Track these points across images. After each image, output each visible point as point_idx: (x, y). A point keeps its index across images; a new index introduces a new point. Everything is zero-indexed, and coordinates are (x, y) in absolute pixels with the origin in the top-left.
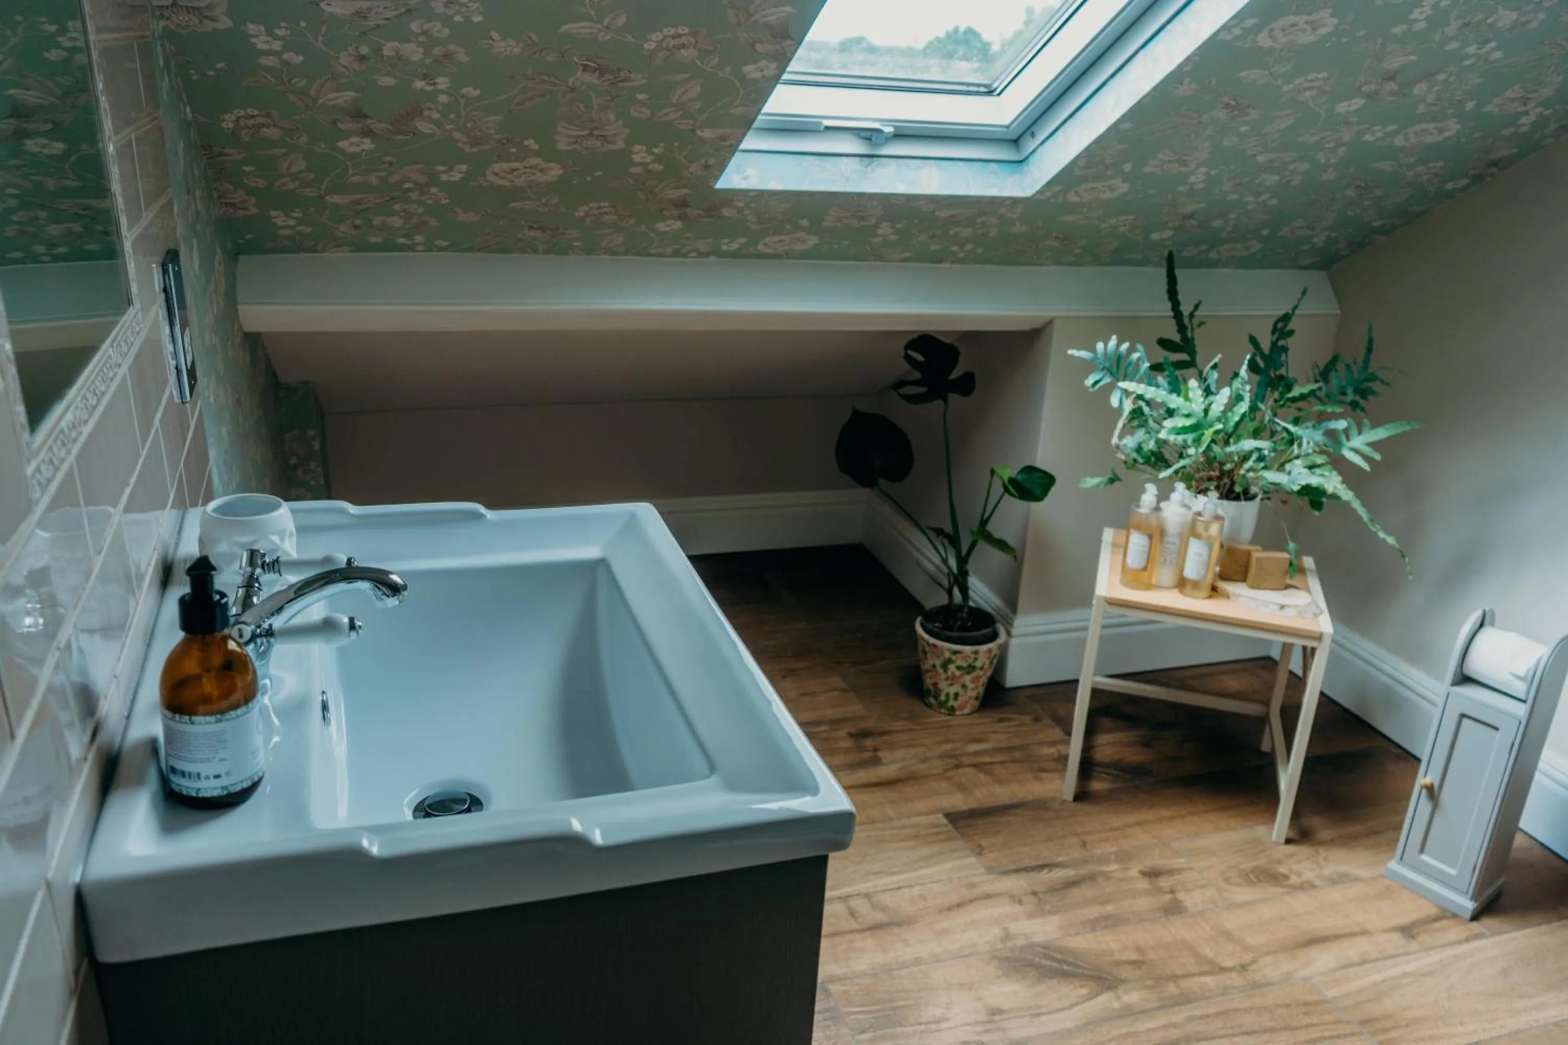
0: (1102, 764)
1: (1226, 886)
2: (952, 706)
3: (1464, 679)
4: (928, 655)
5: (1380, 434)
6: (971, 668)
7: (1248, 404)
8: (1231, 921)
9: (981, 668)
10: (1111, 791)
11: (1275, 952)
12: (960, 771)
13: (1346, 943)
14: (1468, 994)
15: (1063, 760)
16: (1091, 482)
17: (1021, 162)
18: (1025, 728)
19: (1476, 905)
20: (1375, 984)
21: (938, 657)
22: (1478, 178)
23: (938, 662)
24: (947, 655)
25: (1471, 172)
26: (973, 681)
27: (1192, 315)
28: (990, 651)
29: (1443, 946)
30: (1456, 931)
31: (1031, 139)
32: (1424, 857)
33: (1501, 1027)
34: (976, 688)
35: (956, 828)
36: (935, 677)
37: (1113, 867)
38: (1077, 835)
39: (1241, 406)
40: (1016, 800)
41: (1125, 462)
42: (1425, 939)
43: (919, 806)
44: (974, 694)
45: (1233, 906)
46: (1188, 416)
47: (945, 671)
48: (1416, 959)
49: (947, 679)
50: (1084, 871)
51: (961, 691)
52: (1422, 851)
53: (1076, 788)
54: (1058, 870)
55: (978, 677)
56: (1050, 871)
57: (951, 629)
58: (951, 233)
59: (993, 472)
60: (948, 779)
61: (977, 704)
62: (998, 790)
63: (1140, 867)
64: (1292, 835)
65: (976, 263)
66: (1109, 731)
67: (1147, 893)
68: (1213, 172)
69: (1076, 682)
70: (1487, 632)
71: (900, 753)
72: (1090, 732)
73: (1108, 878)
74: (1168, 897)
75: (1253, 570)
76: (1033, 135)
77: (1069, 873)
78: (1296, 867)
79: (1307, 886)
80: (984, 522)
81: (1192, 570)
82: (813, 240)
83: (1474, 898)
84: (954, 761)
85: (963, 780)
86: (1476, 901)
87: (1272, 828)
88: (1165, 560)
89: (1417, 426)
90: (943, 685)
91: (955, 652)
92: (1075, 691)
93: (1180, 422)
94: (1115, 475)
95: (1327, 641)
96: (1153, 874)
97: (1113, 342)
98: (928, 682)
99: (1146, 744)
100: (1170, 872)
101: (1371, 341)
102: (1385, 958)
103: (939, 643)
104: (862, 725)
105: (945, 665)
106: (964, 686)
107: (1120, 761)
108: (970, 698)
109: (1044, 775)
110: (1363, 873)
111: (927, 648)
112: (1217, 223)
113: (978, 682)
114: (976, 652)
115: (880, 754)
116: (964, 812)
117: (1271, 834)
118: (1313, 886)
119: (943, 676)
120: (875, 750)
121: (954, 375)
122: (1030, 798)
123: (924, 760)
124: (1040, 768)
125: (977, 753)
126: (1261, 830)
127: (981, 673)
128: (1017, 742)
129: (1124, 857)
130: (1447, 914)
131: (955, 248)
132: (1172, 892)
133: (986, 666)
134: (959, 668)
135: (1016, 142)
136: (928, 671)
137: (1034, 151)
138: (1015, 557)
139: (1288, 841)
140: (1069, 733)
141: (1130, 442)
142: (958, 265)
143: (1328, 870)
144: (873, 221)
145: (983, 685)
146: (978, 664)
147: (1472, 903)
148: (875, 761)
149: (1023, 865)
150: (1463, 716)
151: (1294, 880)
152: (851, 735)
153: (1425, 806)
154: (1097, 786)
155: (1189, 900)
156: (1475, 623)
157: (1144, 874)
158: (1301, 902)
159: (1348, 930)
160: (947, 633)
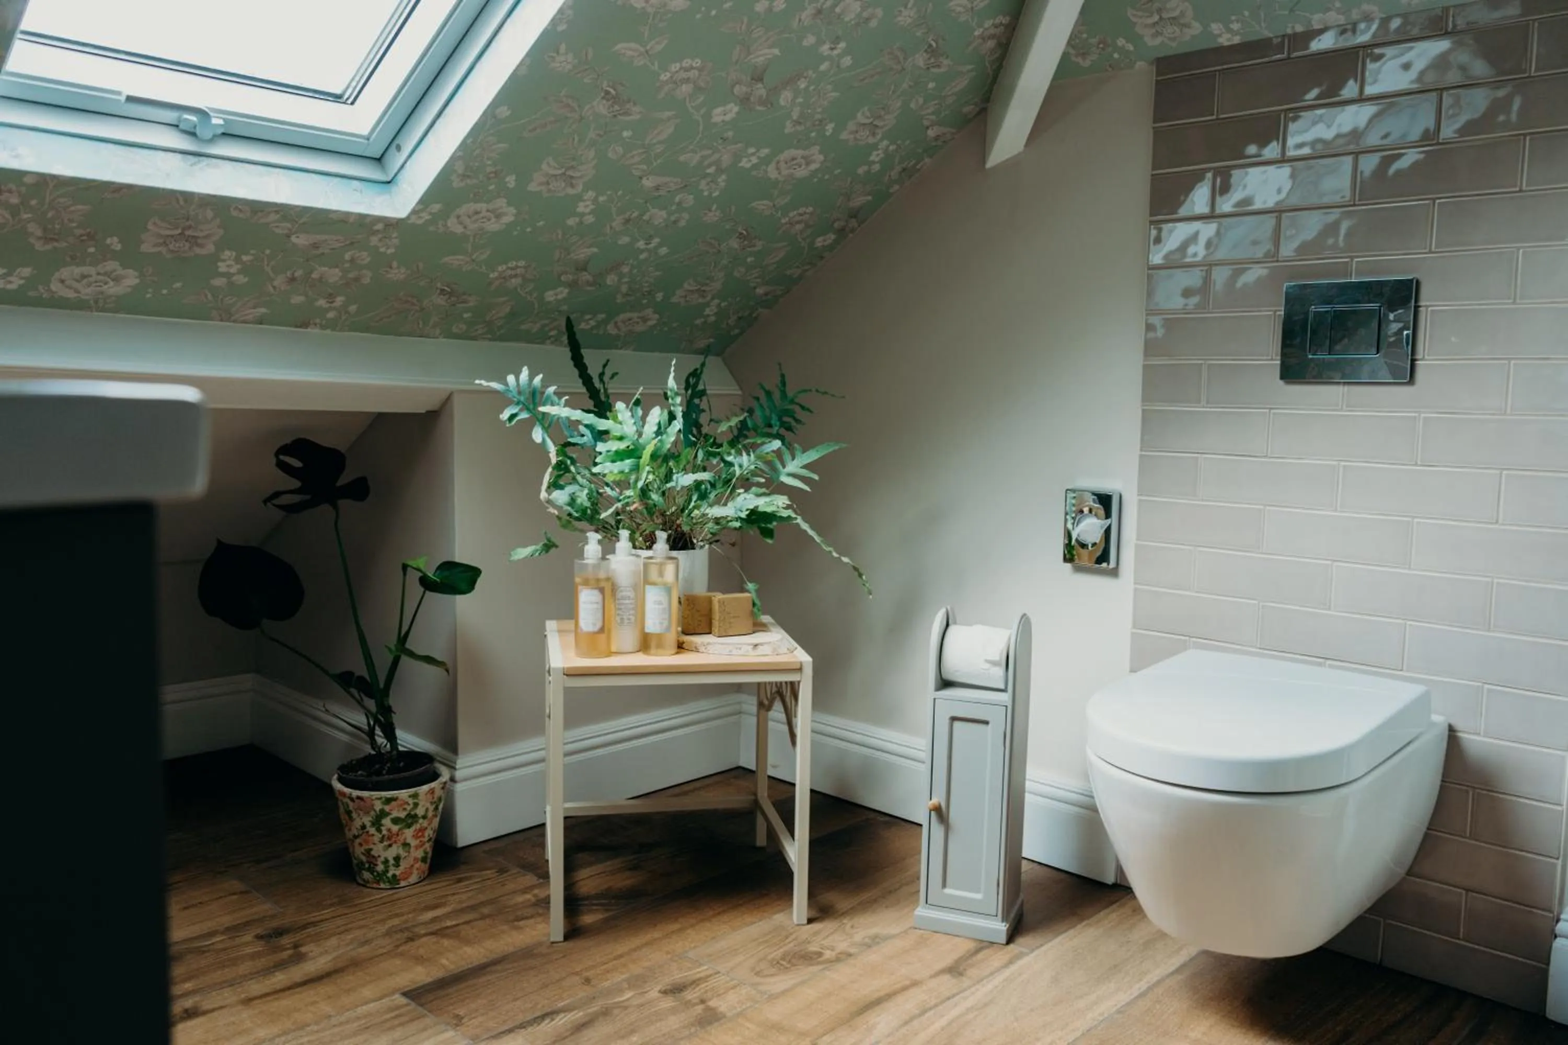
0: (587, 898)
1: (757, 979)
2: (394, 876)
3: (945, 684)
4: (354, 815)
5: (812, 456)
6: (412, 818)
7: (681, 420)
8: (775, 1012)
9: (424, 817)
10: (606, 921)
11: (833, 1030)
12: (417, 943)
13: (900, 999)
14: (1032, 1010)
15: (545, 902)
16: (522, 553)
17: (389, 182)
18: (489, 882)
19: (1008, 925)
20: (943, 1029)
21: (367, 813)
22: (842, 232)
23: (367, 820)
24: (378, 806)
25: (836, 225)
26: (415, 837)
27: (601, 375)
28: (432, 791)
29: (992, 974)
30: (998, 957)
31: (397, 154)
32: (947, 891)
33: (1074, 1031)
34: (422, 844)
35: (422, 1005)
36: (367, 842)
37: (628, 995)
38: (577, 974)
39: (675, 426)
40: (494, 956)
41: (559, 518)
42: (973, 972)
43: (367, 992)
44: (420, 854)
45: (772, 997)
46: (621, 438)
47: (379, 830)
48: (973, 993)
49: (381, 841)
50: (594, 1008)
51: (403, 853)
52: (944, 885)
53: (565, 927)
54: (562, 1015)
55: (423, 830)
56: (553, 1020)
57: (379, 773)
58: (315, 275)
59: (405, 567)
60: (402, 954)
61: (425, 867)
62: (468, 950)
63: (658, 988)
64: (814, 914)
65: (351, 330)
66: (591, 864)
67: (673, 1011)
68: (601, 199)
69: (543, 825)
70: (952, 629)
71: (334, 941)
72: (569, 868)
73: (626, 1008)
74: (699, 1008)
75: (716, 616)
76: (399, 148)
77: (576, 1016)
78: (826, 943)
79: (843, 957)
80: (403, 640)
81: (653, 624)
82: (131, 279)
83: (1004, 919)
84: (406, 934)
85: (421, 951)
86: (1007, 922)
87: (791, 913)
88: (622, 619)
89: (844, 445)
90: (378, 850)
91: (389, 801)
92: (543, 835)
93: (614, 446)
94: (549, 540)
95: (808, 671)
96: (676, 990)
97: (525, 373)
98: (358, 851)
99: (634, 868)
100: (695, 983)
101: (783, 376)
102: (942, 1002)
103: (365, 794)
104: (275, 924)
105: (377, 823)
106: (406, 845)
107: (609, 889)
108: (416, 860)
109: (521, 923)
110: (894, 930)
111: (351, 806)
112: (611, 279)
113: (423, 836)
114: (415, 796)
115: (303, 949)
116: (429, 984)
117: (792, 919)
118: (850, 955)
119: (378, 836)
120: (296, 946)
121: (341, 482)
122: (511, 949)
123: (367, 942)
124: (516, 918)
125: (434, 920)
126: (779, 918)
127: (425, 823)
128: (482, 898)
129: (637, 982)
130: (984, 945)
131: (322, 303)
132: (703, 1001)
133: (430, 814)
134: (396, 821)
135: (379, 160)
136: (356, 837)
137: (402, 167)
138: (447, 671)
139: (810, 921)
140: (545, 876)
141: (561, 496)
142: (328, 332)
143: (858, 938)
144: (210, 248)
145: (430, 840)
146: (420, 811)
147: (1004, 924)
148: (299, 958)
149: (517, 1023)
150: (954, 719)
151: (828, 954)
152: (259, 937)
153: (938, 831)
154: (588, 919)
155: (722, 1005)
156: (941, 622)
157: (665, 992)
158: (841, 974)
159: (898, 986)
160: (375, 778)
